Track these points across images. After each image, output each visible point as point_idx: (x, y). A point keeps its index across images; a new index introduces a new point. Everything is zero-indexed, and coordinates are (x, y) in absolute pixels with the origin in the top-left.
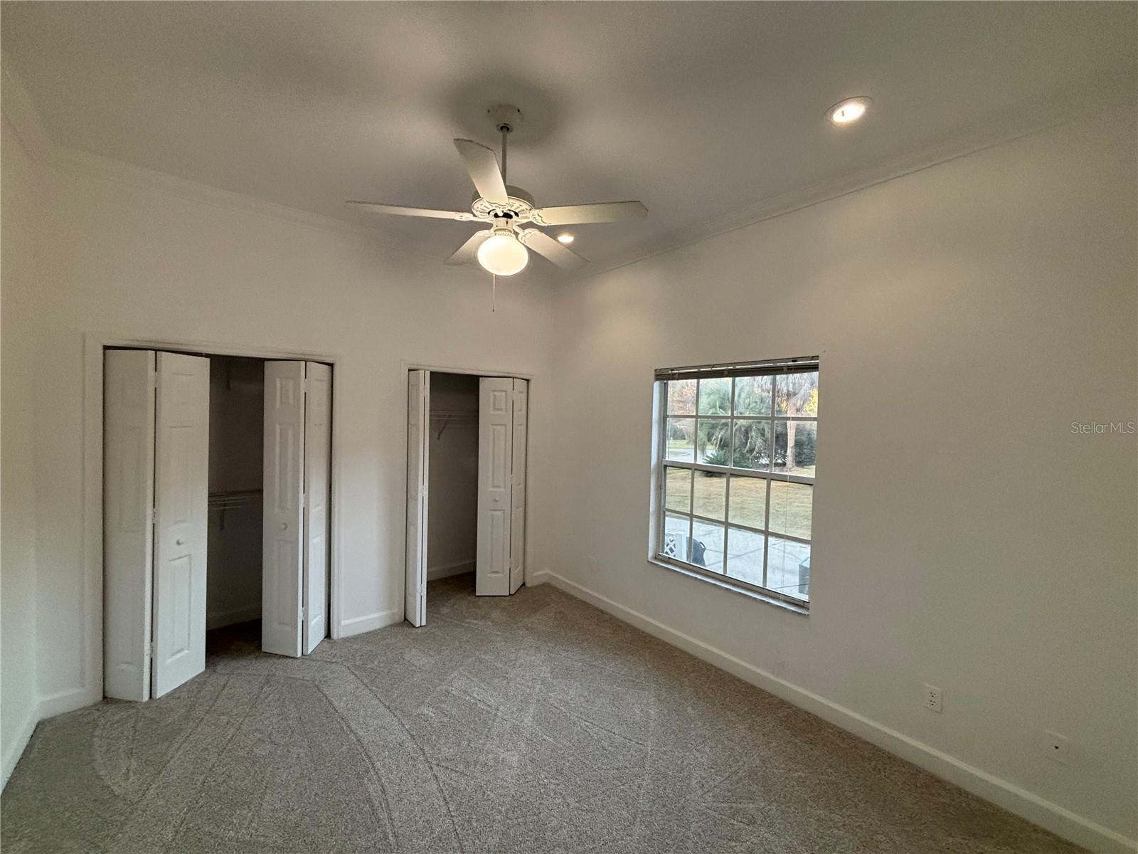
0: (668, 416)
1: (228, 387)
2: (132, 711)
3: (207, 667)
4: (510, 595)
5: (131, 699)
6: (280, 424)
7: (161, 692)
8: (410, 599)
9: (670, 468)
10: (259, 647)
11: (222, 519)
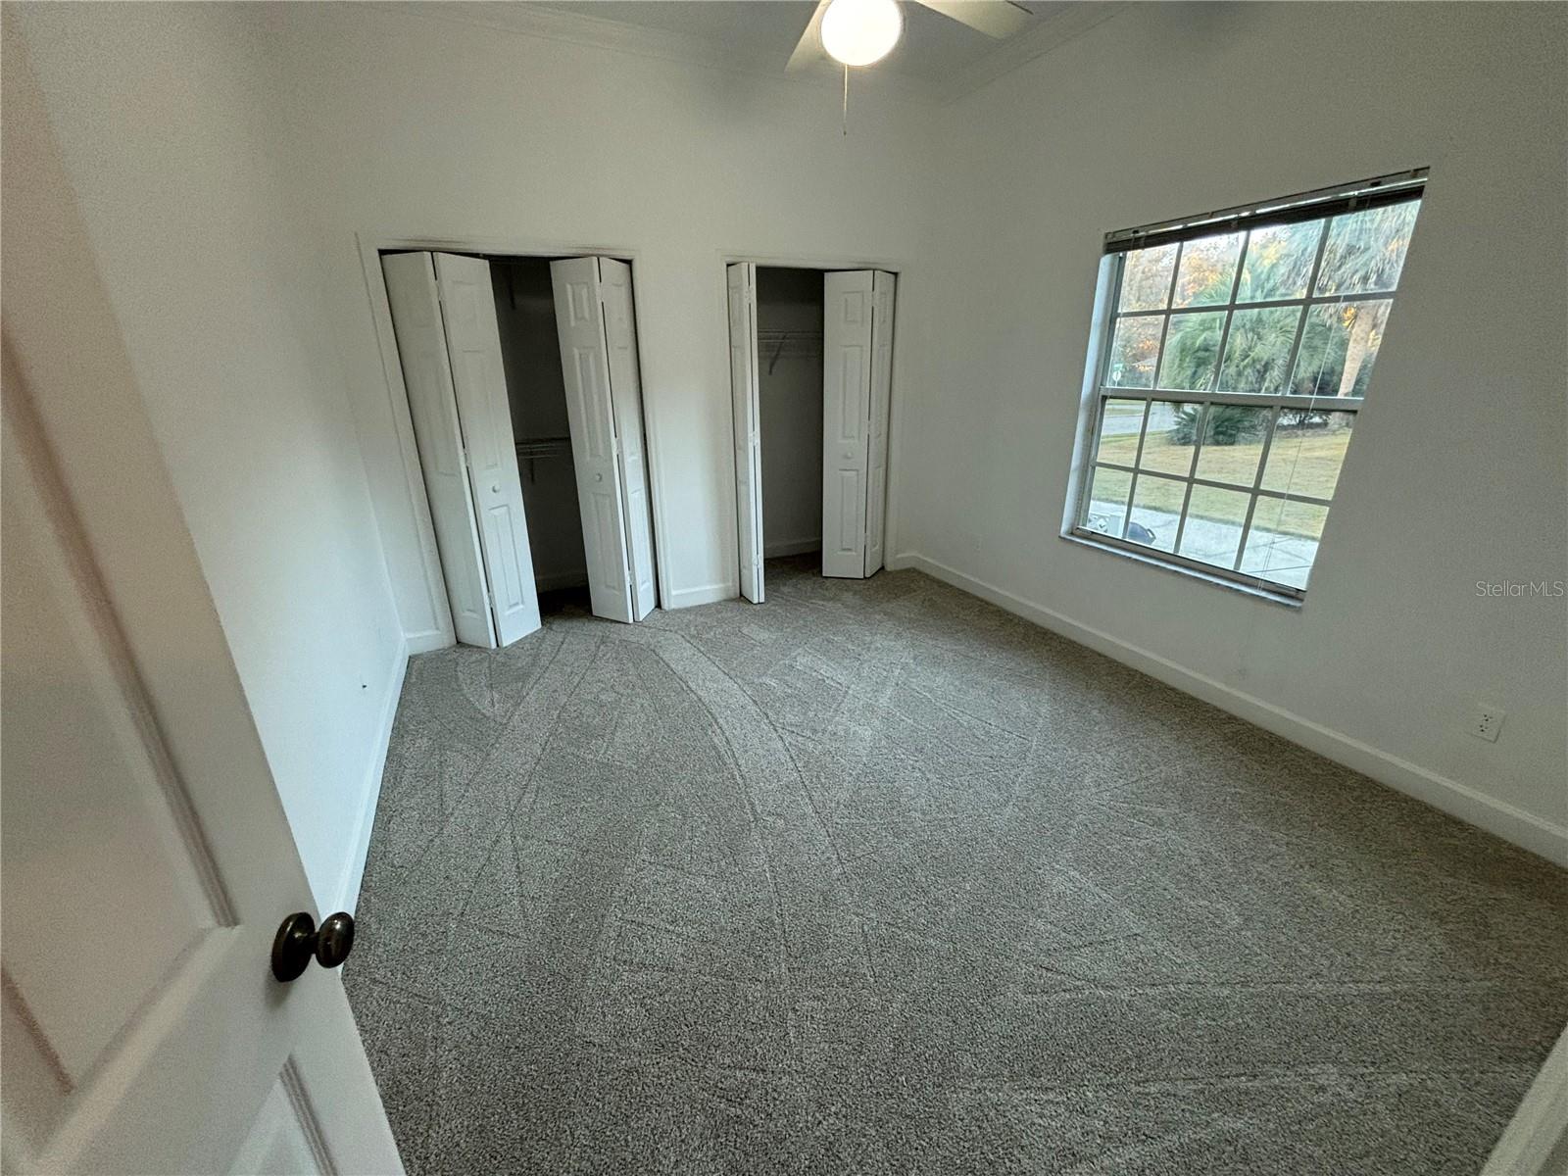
0: (1118, 315)
1: (513, 306)
2: (484, 655)
3: (542, 624)
4: (865, 578)
5: (479, 645)
6: (578, 348)
7: (506, 642)
8: (744, 572)
9: (1111, 401)
10: (589, 611)
11: (532, 471)
